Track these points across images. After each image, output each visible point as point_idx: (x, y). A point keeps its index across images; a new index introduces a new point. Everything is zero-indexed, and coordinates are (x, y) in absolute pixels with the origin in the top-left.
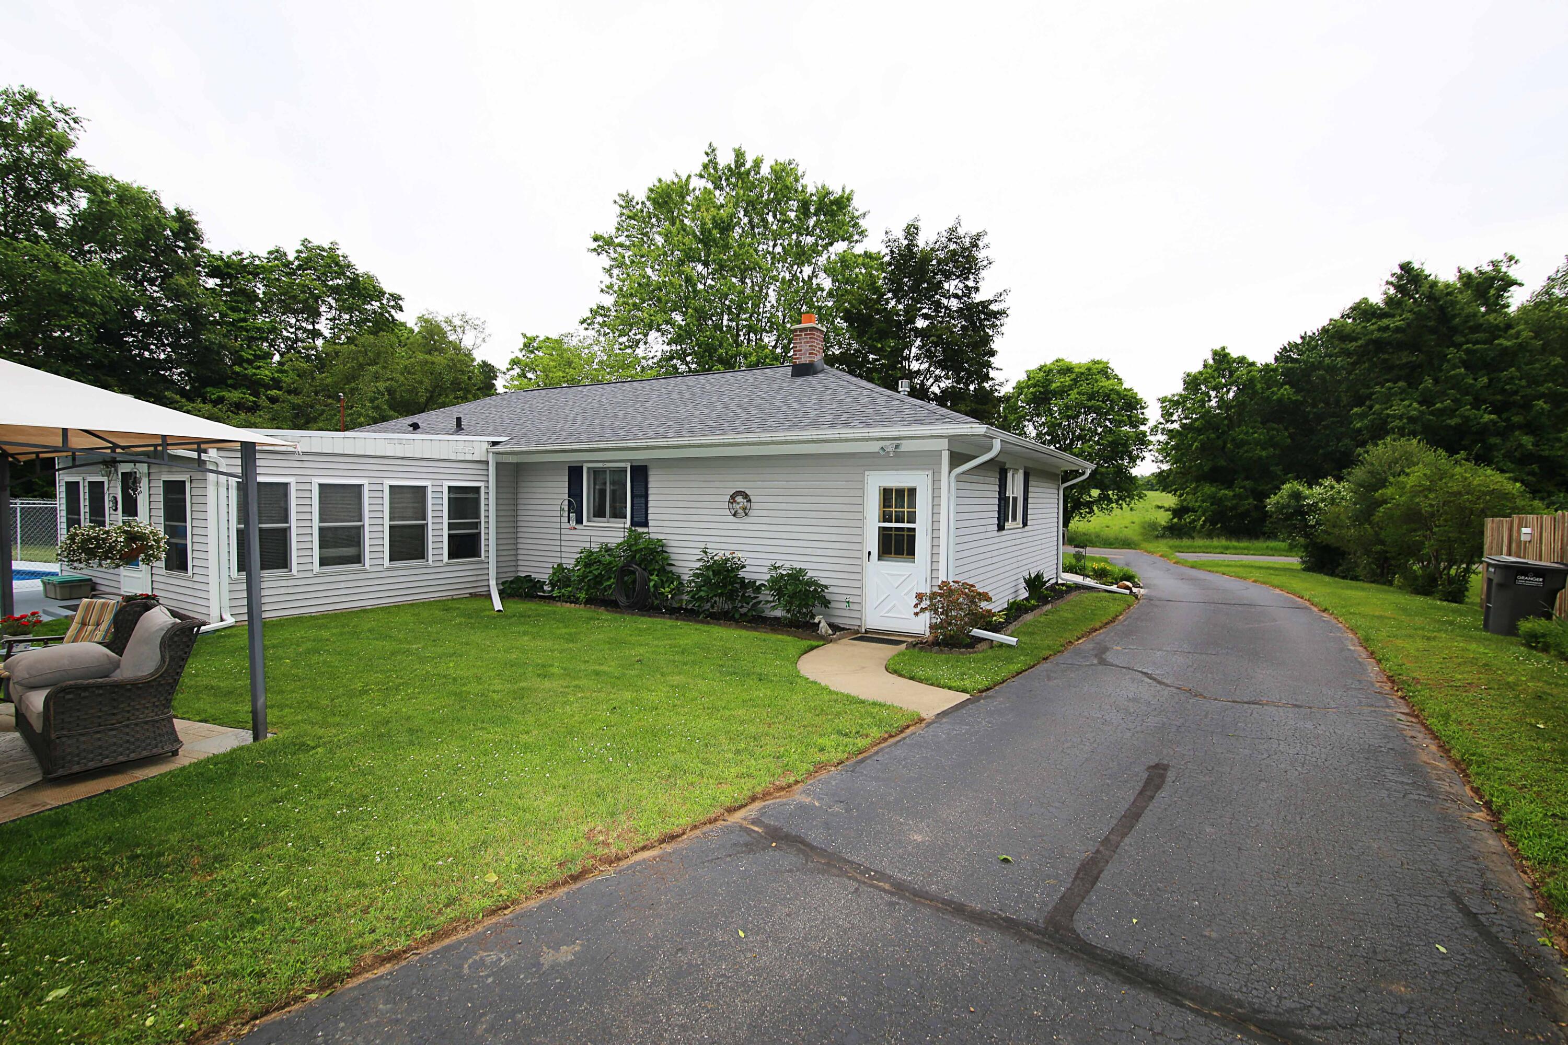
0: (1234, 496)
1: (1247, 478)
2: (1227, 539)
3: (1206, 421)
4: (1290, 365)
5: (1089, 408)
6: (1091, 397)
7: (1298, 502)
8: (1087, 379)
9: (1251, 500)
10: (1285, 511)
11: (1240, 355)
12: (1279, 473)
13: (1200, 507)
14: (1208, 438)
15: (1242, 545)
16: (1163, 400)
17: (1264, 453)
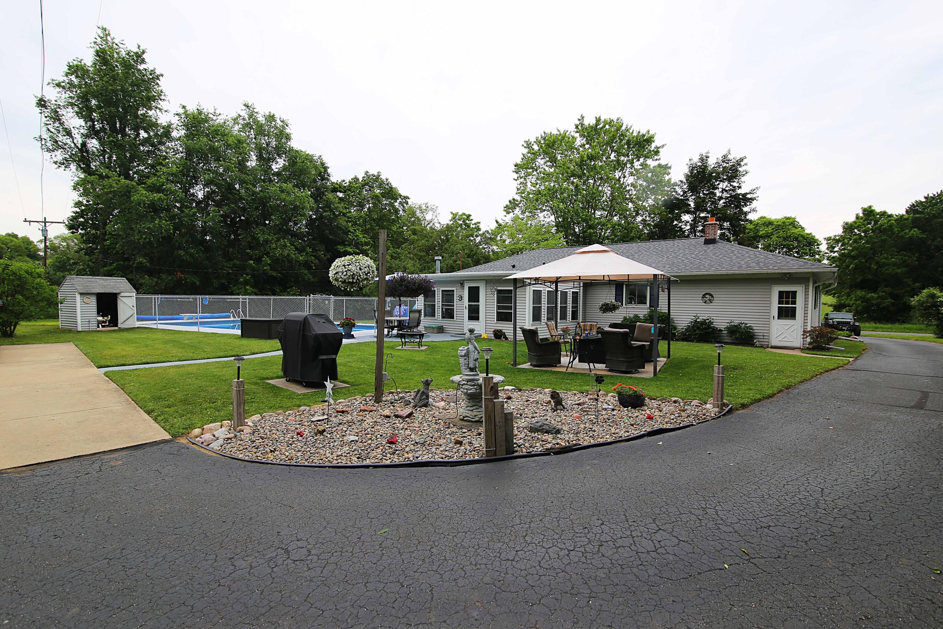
0: (878, 297)
1: (886, 286)
2: (876, 323)
3: (859, 252)
4: (917, 216)
5: (784, 245)
6: (785, 239)
7: (933, 300)
8: (783, 229)
9: (890, 300)
10: (924, 305)
11: (882, 210)
12: (909, 283)
13: (853, 304)
14: (860, 262)
15: (886, 326)
16: (828, 239)
17: (899, 271)
